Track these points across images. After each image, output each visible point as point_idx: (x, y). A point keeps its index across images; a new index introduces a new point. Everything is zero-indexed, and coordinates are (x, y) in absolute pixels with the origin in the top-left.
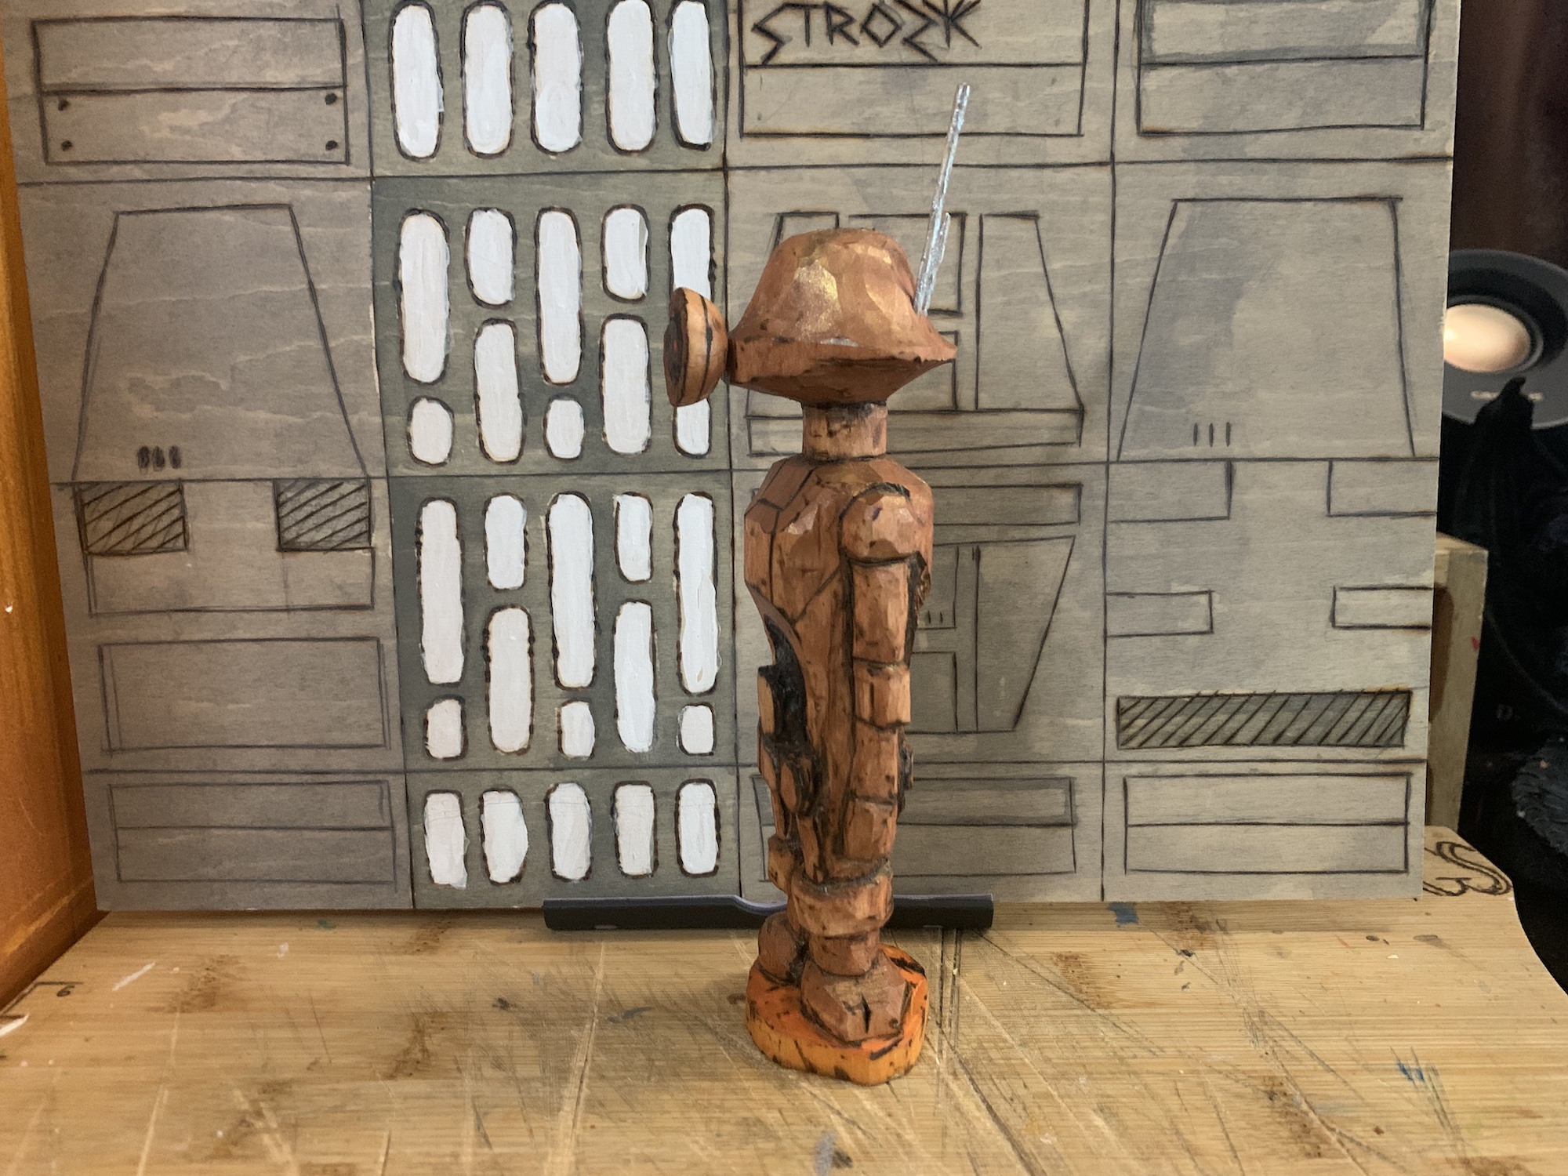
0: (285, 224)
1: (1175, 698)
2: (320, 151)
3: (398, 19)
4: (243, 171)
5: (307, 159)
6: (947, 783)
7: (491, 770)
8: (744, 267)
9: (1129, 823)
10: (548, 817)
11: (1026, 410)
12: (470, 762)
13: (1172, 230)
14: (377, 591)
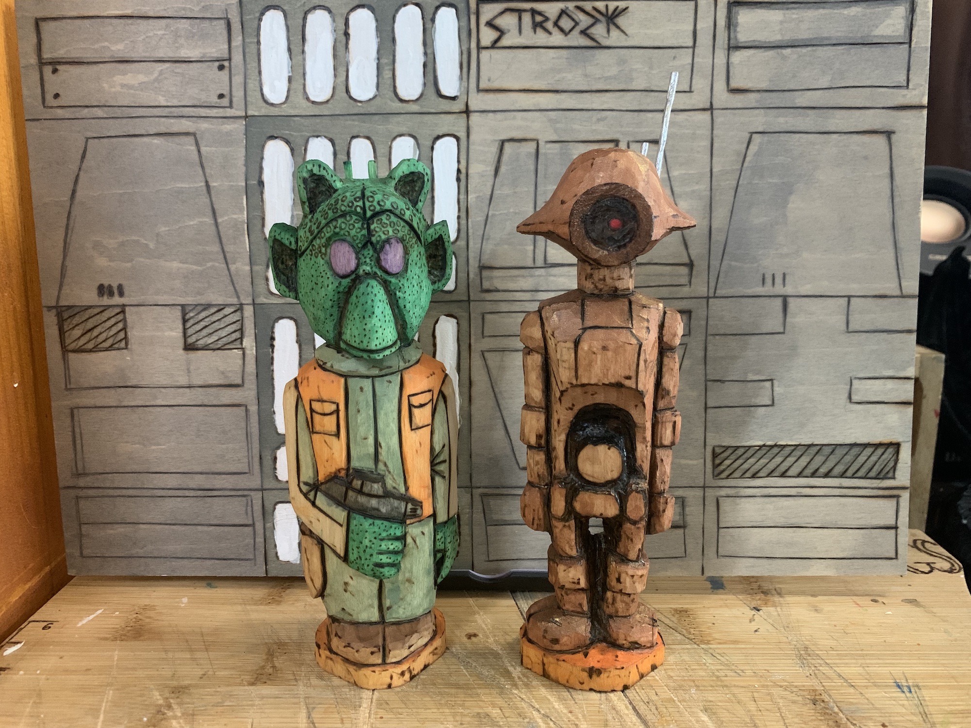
0: (191, 145)
1: (750, 447)
2: (214, 100)
3: (264, 18)
4: (166, 111)
5: (205, 105)
8: (478, 173)
9: (721, 526)
11: (656, 264)
13: (748, 152)
14: (246, 376)
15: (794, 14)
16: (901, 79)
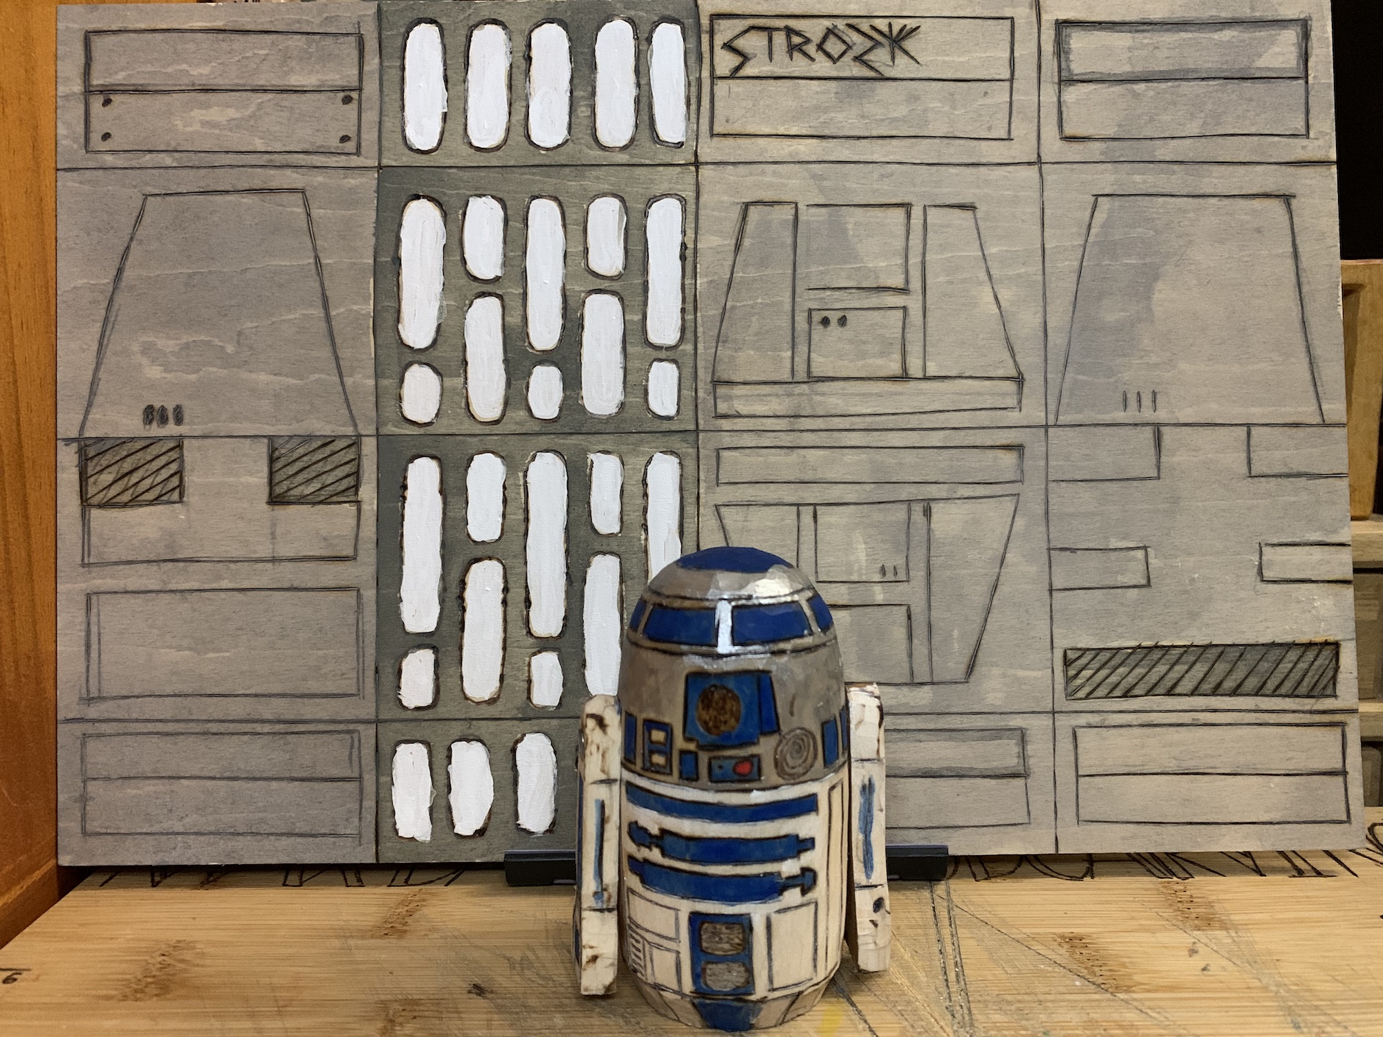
0: (298, 206)
1: (1118, 649)
2: (334, 143)
3: (411, 34)
4: (264, 160)
5: (320, 150)
6: (904, 734)
7: (460, 719)
8: (712, 249)
9: (1080, 773)
10: (515, 766)
11: (971, 377)
12: (441, 711)
13: (1094, 221)
14: (360, 542)
15: (1145, 38)
16: (1300, 126)
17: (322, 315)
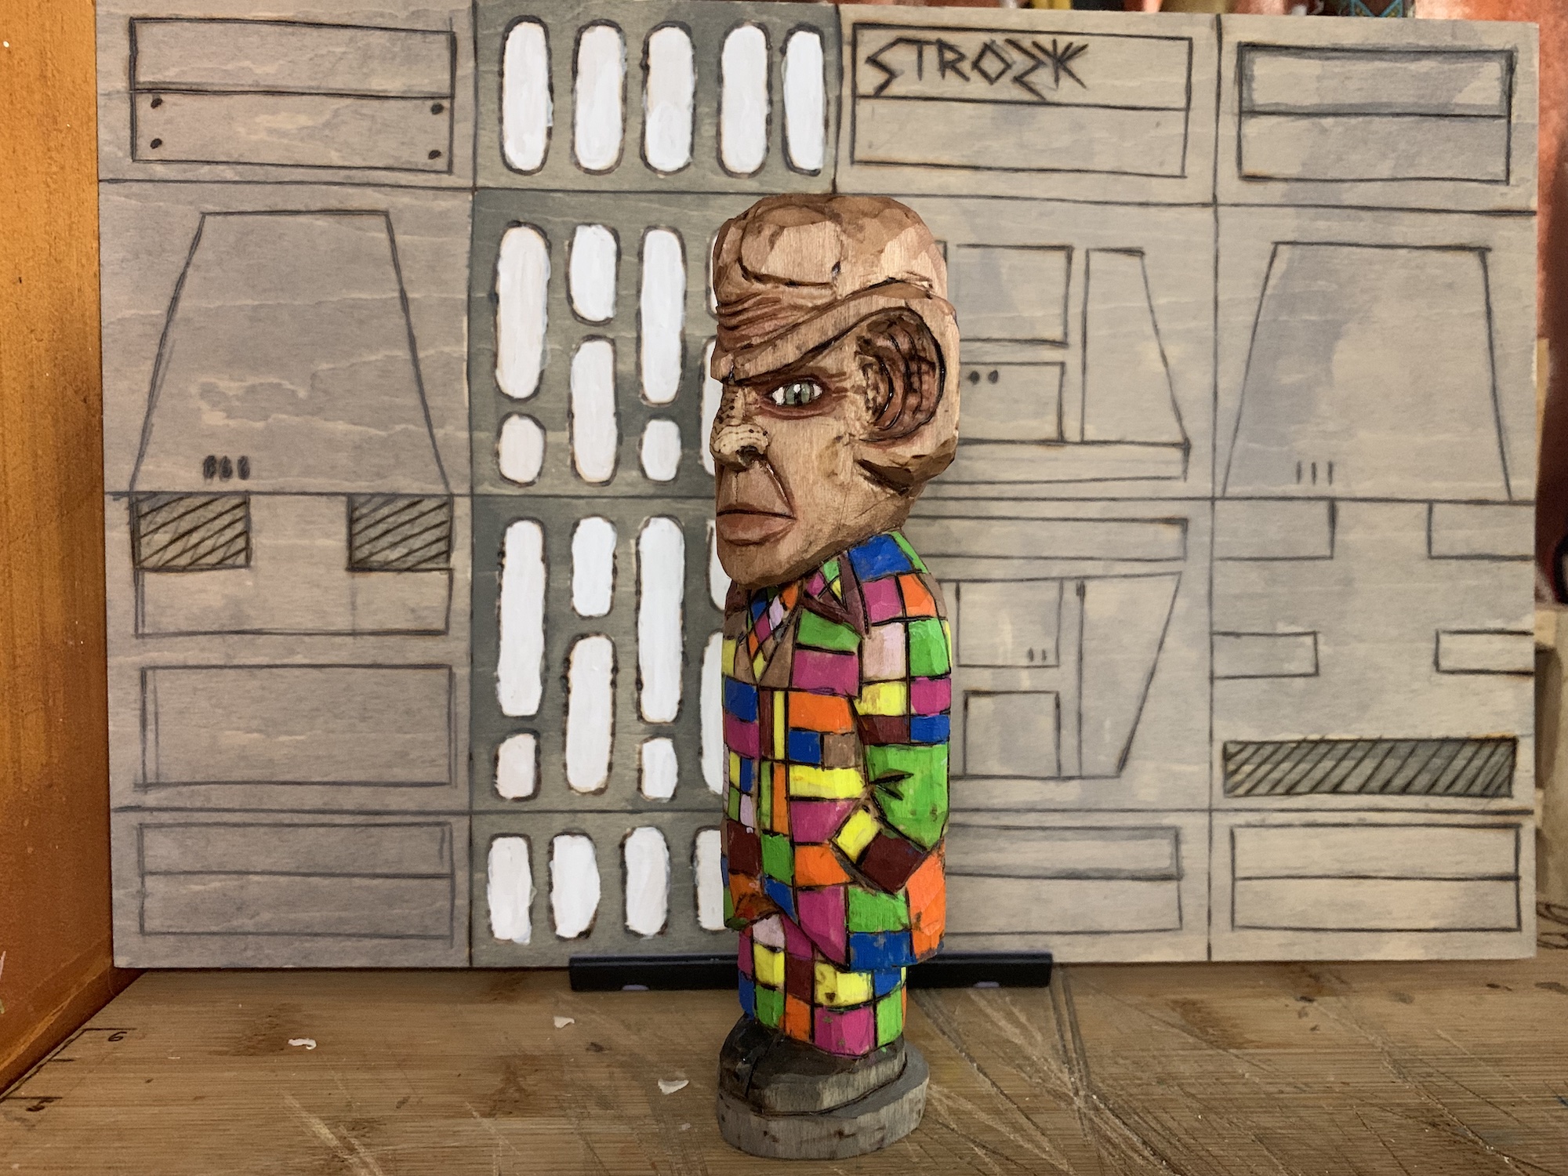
0: (381, 231)
1: (1282, 743)
2: (423, 160)
3: (512, 34)
4: (340, 176)
5: (404, 166)
6: (1048, 832)
7: (562, 812)
9: (1239, 874)
10: (623, 864)
11: (1132, 443)
12: (541, 803)
13: (1273, 271)
14: (452, 615)
15: (1337, 66)
16: (1499, 170)
17: (408, 356)
